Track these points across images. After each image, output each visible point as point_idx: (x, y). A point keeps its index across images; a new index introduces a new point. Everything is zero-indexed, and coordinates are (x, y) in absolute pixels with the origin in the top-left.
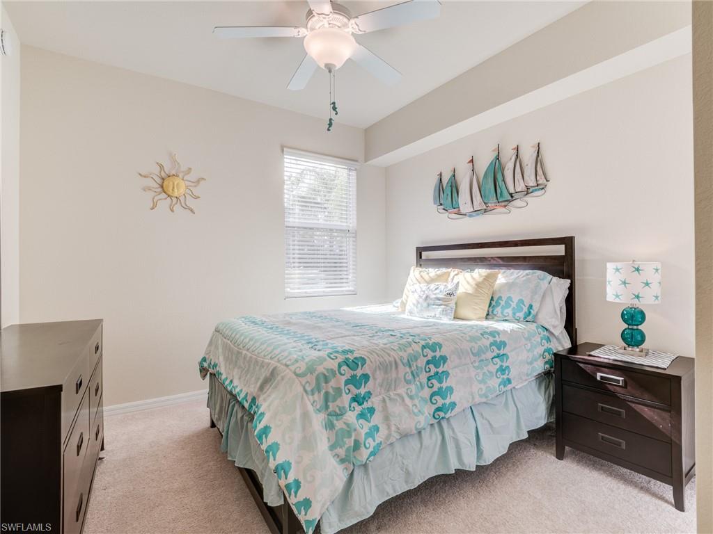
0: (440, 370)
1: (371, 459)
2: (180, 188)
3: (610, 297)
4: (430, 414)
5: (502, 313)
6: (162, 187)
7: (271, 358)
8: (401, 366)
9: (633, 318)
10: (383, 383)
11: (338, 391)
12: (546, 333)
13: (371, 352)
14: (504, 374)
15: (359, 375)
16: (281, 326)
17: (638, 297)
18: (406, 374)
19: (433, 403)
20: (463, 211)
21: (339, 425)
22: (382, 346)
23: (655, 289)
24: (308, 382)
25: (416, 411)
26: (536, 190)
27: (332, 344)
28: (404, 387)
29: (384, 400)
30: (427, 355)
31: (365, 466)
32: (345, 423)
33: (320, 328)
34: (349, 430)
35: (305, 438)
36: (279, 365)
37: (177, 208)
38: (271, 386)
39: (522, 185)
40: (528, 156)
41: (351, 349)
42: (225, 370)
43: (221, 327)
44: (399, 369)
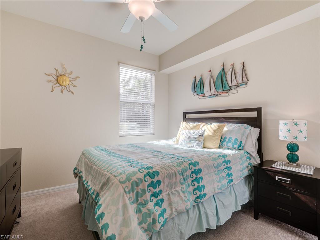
0: (198, 176)
1: (162, 228)
2: (66, 81)
3: (281, 138)
4: (193, 200)
5: (227, 145)
6: (57, 80)
7: (107, 172)
8: (178, 175)
9: (293, 148)
10: (168, 185)
11: (144, 191)
12: (249, 155)
13: (162, 168)
14: (229, 177)
15: (155, 181)
16: (115, 152)
17: (296, 138)
18: (181, 179)
19: (194, 195)
20: (206, 95)
21: (144, 210)
22: (168, 164)
23: (305, 134)
24: (126, 186)
25: (186, 199)
26: (242, 85)
27: (141, 163)
28: (180, 187)
29: (169, 194)
30: (191, 169)
31: (159, 232)
32: (147, 209)
33: (135, 153)
34: (149, 213)
35: (124, 219)
36: (111, 176)
37: (65, 91)
38: (106, 187)
39: (236, 82)
40: (238, 69)
41: (152, 166)
42: (85, 176)
43: (84, 152)
44: (177, 177)
